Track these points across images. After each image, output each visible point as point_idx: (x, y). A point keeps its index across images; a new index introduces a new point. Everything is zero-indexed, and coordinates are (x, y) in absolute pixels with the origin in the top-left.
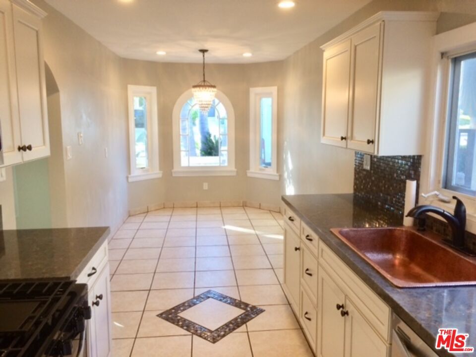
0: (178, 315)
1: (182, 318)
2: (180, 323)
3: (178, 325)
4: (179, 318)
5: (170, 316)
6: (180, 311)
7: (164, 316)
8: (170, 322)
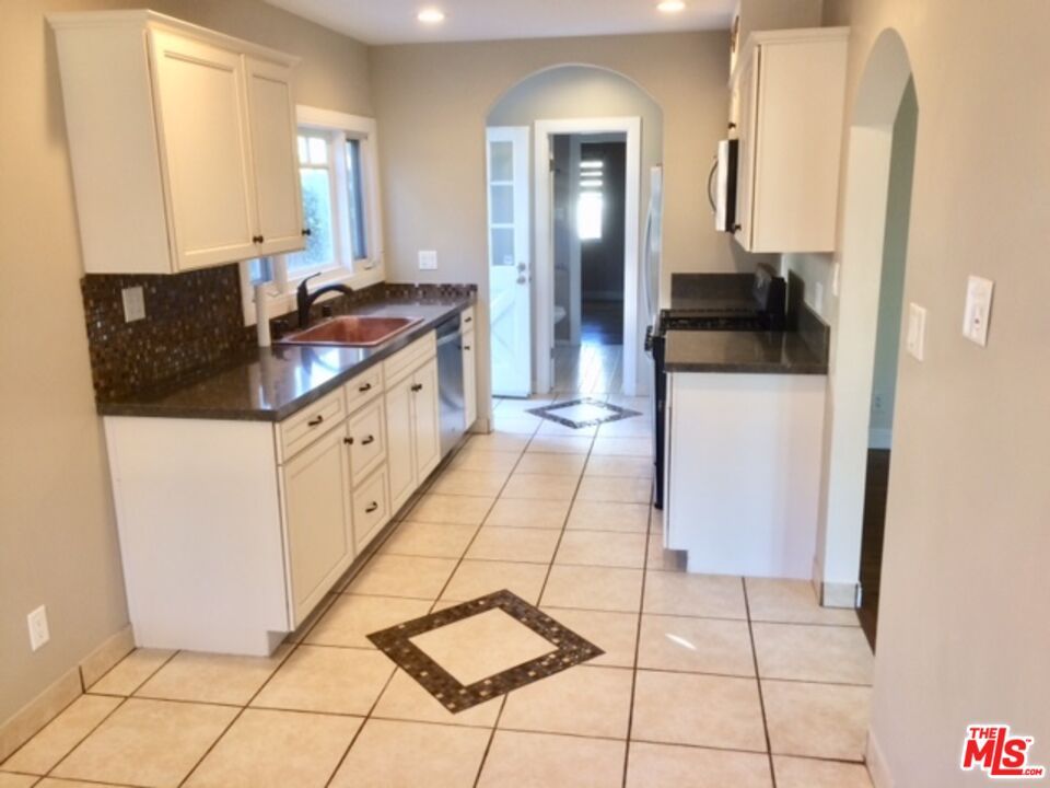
0: (556, 648)
1: (549, 640)
2: (555, 629)
3: (561, 627)
4: (556, 641)
5: (575, 647)
6: (553, 656)
7: (588, 651)
8: (577, 636)
